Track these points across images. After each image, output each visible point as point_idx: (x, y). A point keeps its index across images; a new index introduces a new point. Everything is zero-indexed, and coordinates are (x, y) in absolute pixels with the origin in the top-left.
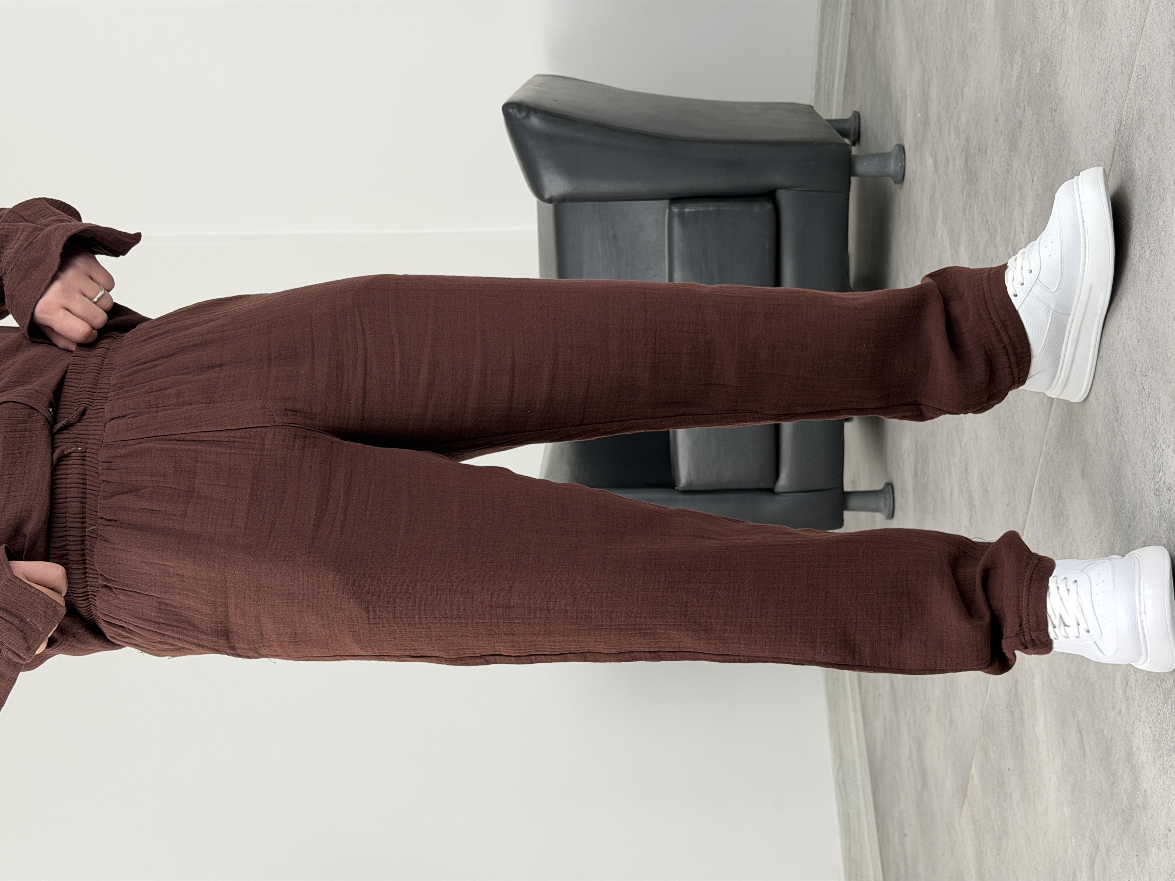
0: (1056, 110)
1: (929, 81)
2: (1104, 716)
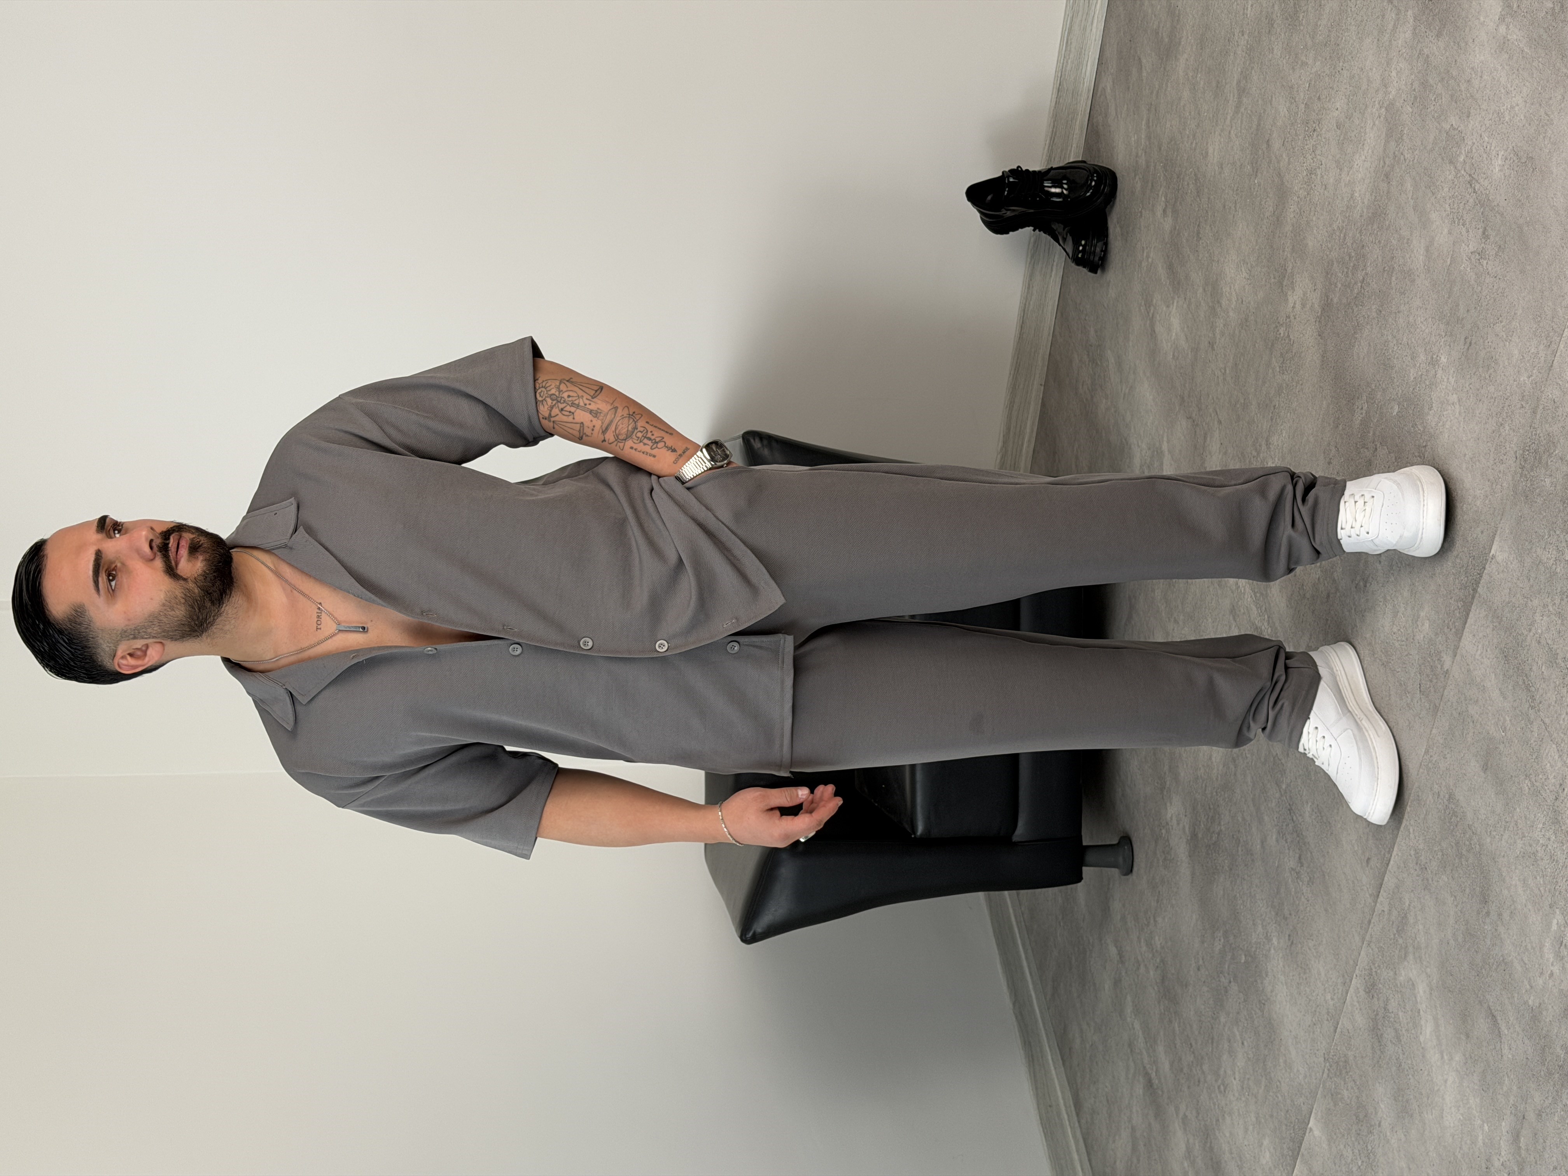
0: (1426, 446)
1: (1206, 434)
2: (1528, 987)
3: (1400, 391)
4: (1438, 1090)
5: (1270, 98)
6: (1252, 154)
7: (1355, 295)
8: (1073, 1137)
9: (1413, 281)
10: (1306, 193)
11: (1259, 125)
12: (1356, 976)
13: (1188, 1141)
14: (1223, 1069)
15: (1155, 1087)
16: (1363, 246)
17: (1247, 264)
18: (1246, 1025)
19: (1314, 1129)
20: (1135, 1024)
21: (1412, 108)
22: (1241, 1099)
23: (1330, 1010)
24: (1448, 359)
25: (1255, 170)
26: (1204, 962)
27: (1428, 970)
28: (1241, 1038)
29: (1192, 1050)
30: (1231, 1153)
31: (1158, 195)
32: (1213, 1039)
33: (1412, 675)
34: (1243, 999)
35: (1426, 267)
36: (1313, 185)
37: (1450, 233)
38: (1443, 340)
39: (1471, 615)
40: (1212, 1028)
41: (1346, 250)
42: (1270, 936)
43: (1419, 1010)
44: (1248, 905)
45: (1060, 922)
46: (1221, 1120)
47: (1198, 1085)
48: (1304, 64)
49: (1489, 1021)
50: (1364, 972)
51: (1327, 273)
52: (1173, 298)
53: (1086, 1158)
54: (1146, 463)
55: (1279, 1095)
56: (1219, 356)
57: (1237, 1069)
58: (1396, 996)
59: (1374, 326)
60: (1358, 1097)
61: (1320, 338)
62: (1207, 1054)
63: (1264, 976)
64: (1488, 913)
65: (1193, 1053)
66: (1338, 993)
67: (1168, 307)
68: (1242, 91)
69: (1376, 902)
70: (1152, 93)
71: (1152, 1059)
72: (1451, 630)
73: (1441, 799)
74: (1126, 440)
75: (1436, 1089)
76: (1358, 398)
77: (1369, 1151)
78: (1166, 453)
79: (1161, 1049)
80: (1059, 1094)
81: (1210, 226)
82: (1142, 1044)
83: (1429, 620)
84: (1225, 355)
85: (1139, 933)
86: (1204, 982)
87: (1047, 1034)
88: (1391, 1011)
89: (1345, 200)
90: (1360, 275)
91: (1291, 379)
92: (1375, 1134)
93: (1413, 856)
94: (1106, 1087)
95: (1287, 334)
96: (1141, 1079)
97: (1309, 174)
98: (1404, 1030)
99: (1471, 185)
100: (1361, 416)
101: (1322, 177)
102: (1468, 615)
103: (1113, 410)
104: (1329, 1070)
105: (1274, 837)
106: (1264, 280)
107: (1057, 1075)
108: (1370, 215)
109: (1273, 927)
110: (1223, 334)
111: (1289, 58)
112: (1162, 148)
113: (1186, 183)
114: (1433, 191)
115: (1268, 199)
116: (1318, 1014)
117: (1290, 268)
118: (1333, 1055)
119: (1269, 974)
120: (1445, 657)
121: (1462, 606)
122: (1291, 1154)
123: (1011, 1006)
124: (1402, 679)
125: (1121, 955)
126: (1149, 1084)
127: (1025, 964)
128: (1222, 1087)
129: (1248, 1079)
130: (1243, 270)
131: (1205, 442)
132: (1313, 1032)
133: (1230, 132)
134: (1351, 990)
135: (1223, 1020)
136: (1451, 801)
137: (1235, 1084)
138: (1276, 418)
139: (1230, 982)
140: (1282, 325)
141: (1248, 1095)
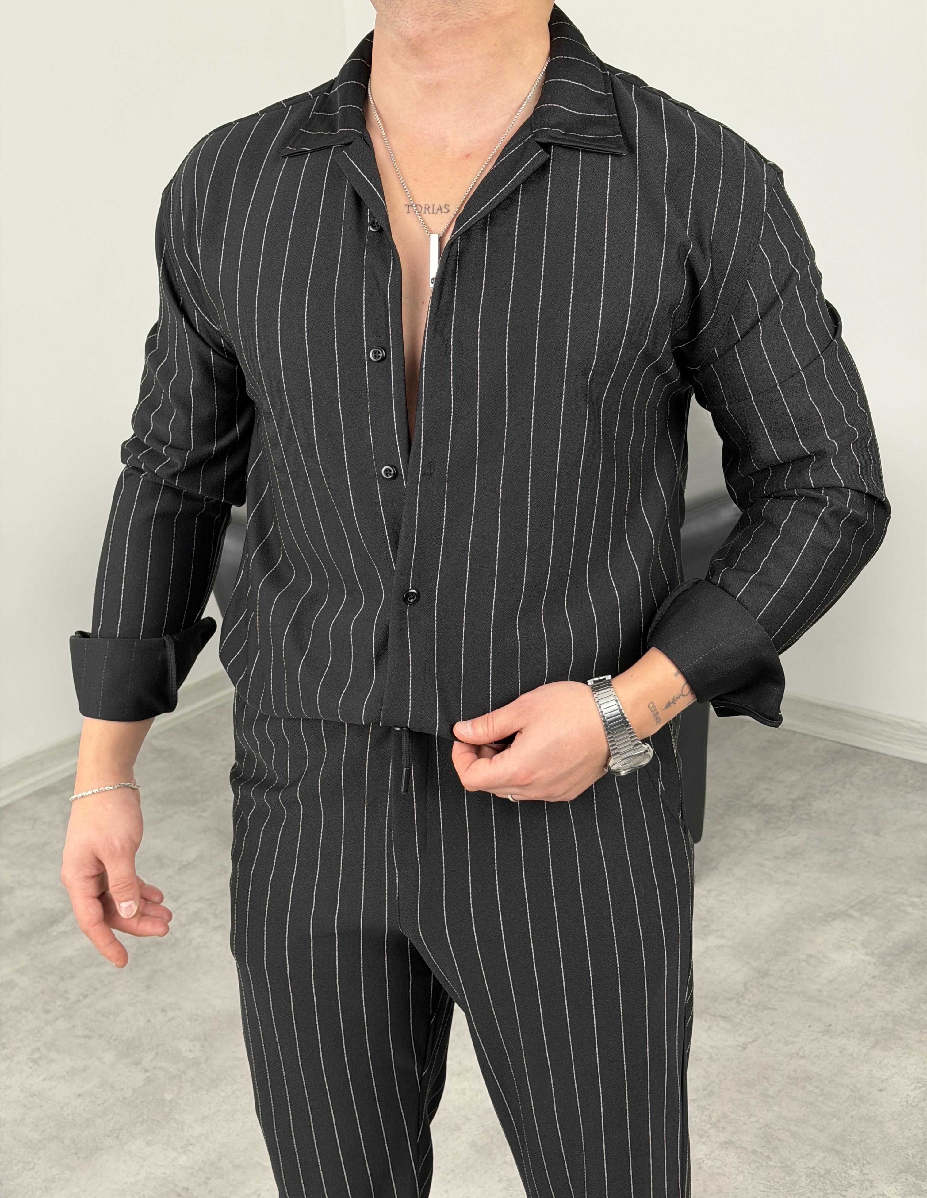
14: (56, 1057)
15: (50, 931)
18: (98, 1102)
22: (22, 1091)
26: (169, 1020)
28: (85, 1092)
29: (81, 998)
32: (90, 1037)
40: (100, 1037)
47: (43, 1010)
52: (872, 954)
55: (20, 1165)
56: (818, 1045)
57: (53, 1083)
62: (74, 1026)
63: (148, 1138)
65: (79, 1001)
67: (863, 945)
74: (715, 867)
84: (819, 1057)
86: (149, 1021)
96: (61, 904)
103: (745, 843)
106: (909, 1134)
110: (842, 1051)
119: (149, 1148)
126: (54, 919)
128: (37, 1055)
129: (42, 1106)
135: (107, 1057)
137: (39, 1080)
138: (756, 1162)
139: (146, 1071)
140: (862, 1171)
141: (25, 1106)
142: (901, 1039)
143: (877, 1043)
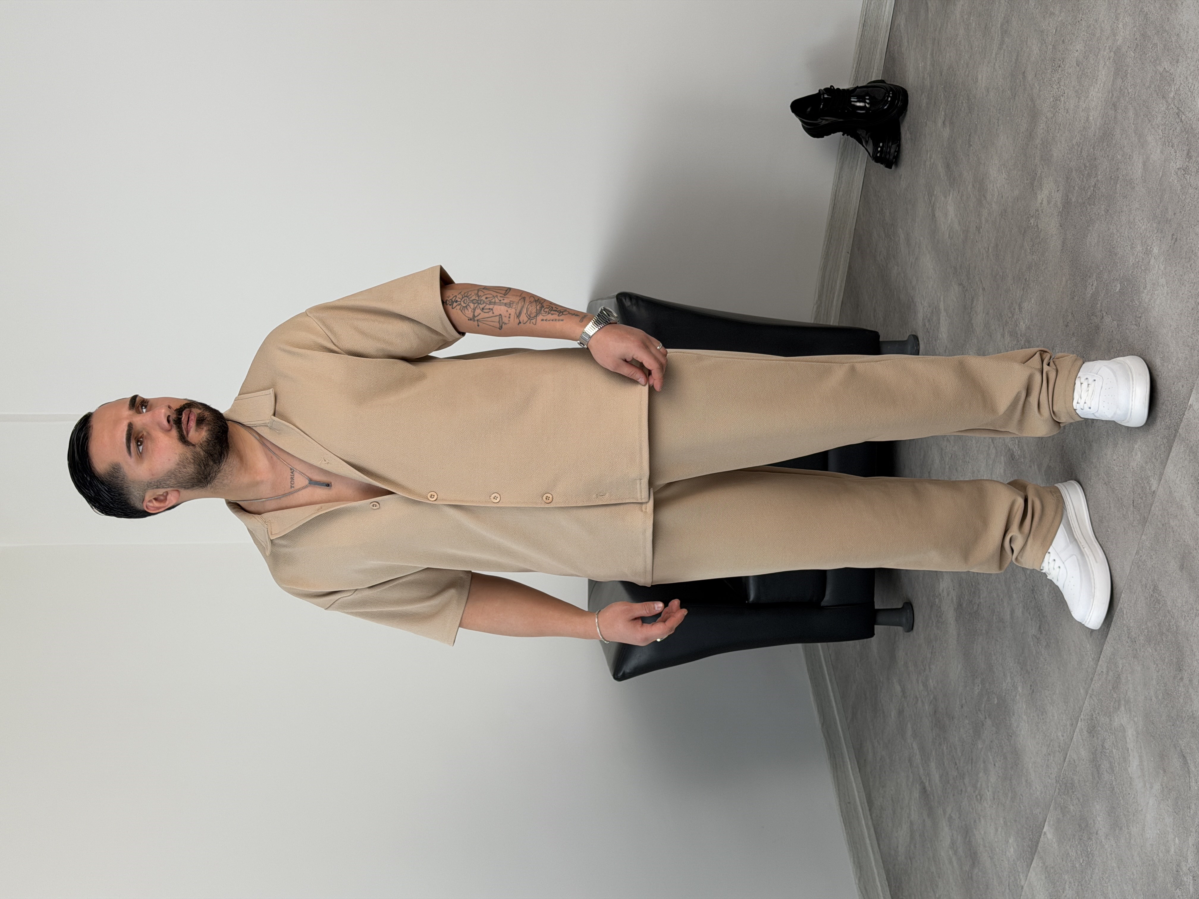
0: (1141, 317)
3: (1122, 273)
4: (1142, 810)
5: (1026, 39)
6: (1011, 82)
7: (1089, 196)
8: (866, 827)
9: (1134, 188)
10: (1052, 115)
11: (1017, 59)
12: (1081, 720)
13: (952, 836)
14: (979, 783)
15: (928, 793)
16: (1095, 159)
17: (1007, 168)
18: (997, 751)
19: (1047, 833)
20: (913, 745)
21: (1134, 53)
22: (992, 807)
23: (1061, 745)
24: (1159, 250)
25: (1014, 95)
26: (966, 702)
27: (1136, 719)
28: (993, 761)
29: (956, 767)
30: (985, 846)
31: (939, 110)
32: (972, 760)
33: (1127, 492)
34: (995, 731)
35: (1143, 178)
36: (1058, 109)
37: (1162, 152)
38: (1155, 235)
39: (1173, 449)
40: (972, 752)
41: (1082, 161)
42: (1017, 685)
43: (1128, 748)
44: (1000, 661)
45: (858, 664)
46: (977, 822)
47: (961, 794)
48: (1052, 14)
49: (1181, 760)
50: (1086, 717)
51: (1067, 178)
52: (950, 191)
53: (876, 843)
54: (927, 317)
55: (1021, 805)
56: (984, 237)
57: (990, 784)
58: (1111, 736)
59: (1103, 221)
60: (1080, 811)
61: (1060, 228)
62: (967, 771)
63: (1011, 715)
64: (1182, 679)
65: (957, 769)
66: (1067, 731)
67: (945, 197)
68: (1005, 32)
69: (1097, 665)
70: (935, 30)
71: (926, 772)
72: (1157, 460)
73: (1148, 590)
74: (912, 299)
75: (1140, 809)
76: (1090, 277)
77: (1089, 853)
78: (943, 310)
79: (933, 765)
80: (856, 794)
81: (979, 136)
82: (919, 760)
83: (1141, 451)
84: (989, 238)
85: (918, 676)
86: (966, 717)
87: (847, 748)
88: (1107, 748)
89: (1082, 121)
90: (1093, 181)
91: (1038, 259)
92: (1093, 839)
93: (1126, 632)
94: (892, 790)
95: (1035, 225)
96: (918, 785)
97: (1055, 100)
98: (1116, 764)
99: (1179, 116)
100: (1092, 291)
101: (1065, 103)
102: (1171, 449)
103: (902, 275)
104: (1059, 789)
105: (1021, 610)
106: (1019, 180)
107: (855, 779)
108: (1101, 134)
109: (1018, 679)
110: (987, 221)
111: (1041, 9)
112: (943, 74)
113: (960, 102)
114: (1150, 119)
115: (1023, 118)
116: (1051, 746)
117: (1039, 172)
118: (1062, 779)
119: (1015, 714)
120: (1153, 480)
121: (1167, 442)
122: (1029, 850)
123: (820, 726)
124: (1120, 495)
125: (903, 691)
126: (924, 790)
127: (831, 694)
128: (979, 797)
129: (998, 792)
130: (1003, 172)
131: (972, 304)
132: (1048, 760)
133: (994, 64)
134: (1077, 730)
135: (980, 746)
136: (1155, 591)
137: (988, 794)
138: (1027, 289)
139: (986, 718)
140: (1032, 216)
141: (998, 804)
142: (983, 178)
143: (984, 196)
